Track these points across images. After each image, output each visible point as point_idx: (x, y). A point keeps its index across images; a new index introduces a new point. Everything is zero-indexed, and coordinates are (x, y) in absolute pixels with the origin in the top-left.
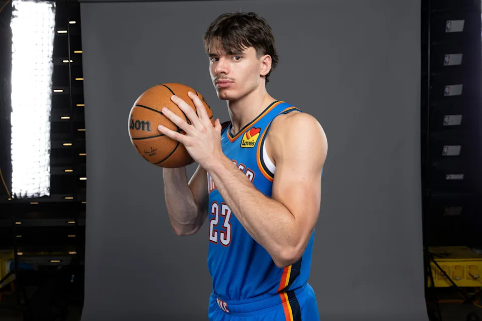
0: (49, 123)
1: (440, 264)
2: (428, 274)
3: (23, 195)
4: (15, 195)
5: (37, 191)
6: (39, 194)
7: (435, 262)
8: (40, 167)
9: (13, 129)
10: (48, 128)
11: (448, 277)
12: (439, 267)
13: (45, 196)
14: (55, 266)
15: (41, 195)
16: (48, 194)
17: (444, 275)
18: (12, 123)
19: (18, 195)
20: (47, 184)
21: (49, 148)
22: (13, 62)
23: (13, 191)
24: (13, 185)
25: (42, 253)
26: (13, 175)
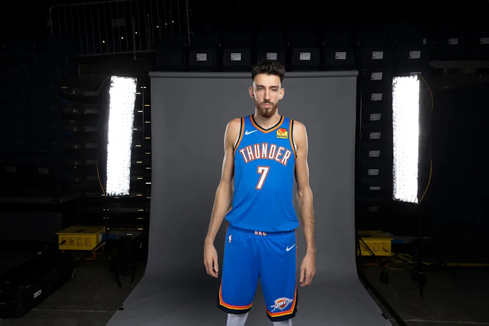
0: (130, 151)
1: (365, 241)
2: (358, 247)
3: (113, 194)
4: (108, 194)
5: (121, 192)
6: (123, 194)
7: (362, 240)
8: (124, 177)
9: (108, 154)
10: (130, 154)
11: (370, 250)
12: (364, 243)
13: (127, 195)
14: (130, 237)
15: (124, 195)
16: (128, 194)
17: (367, 248)
18: (108, 151)
19: (110, 194)
20: (128, 188)
21: (130, 166)
22: (110, 114)
23: (107, 192)
24: (107, 188)
25: (121, 229)
26: (108, 182)
